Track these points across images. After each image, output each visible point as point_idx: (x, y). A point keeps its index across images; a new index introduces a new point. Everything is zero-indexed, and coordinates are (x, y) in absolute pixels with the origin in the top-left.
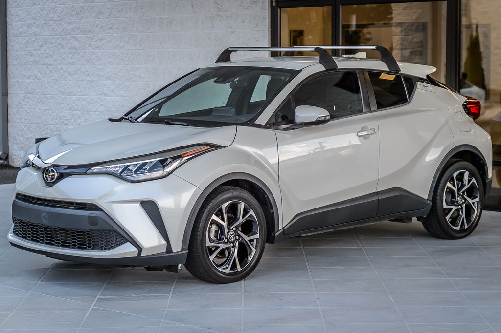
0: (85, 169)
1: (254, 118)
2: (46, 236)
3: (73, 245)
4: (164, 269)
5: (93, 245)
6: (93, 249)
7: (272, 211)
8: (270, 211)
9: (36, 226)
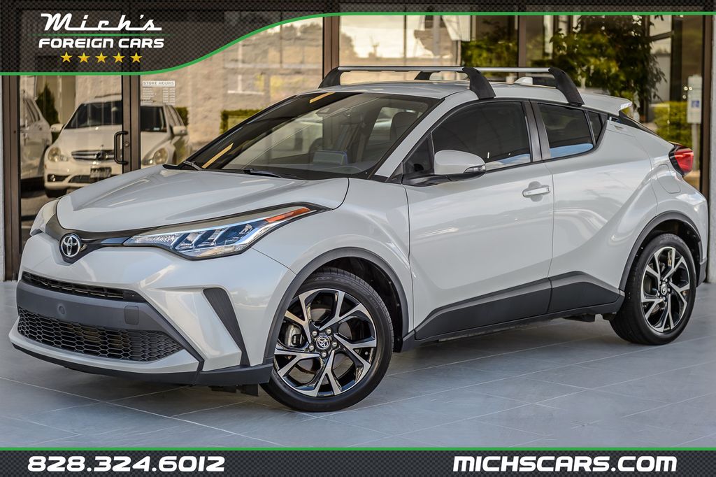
0: (123, 238)
1: (374, 167)
2: (63, 337)
3: (101, 352)
4: (237, 390)
5: (131, 353)
6: (131, 359)
7: (398, 305)
8: (395, 306)
9: (50, 321)
